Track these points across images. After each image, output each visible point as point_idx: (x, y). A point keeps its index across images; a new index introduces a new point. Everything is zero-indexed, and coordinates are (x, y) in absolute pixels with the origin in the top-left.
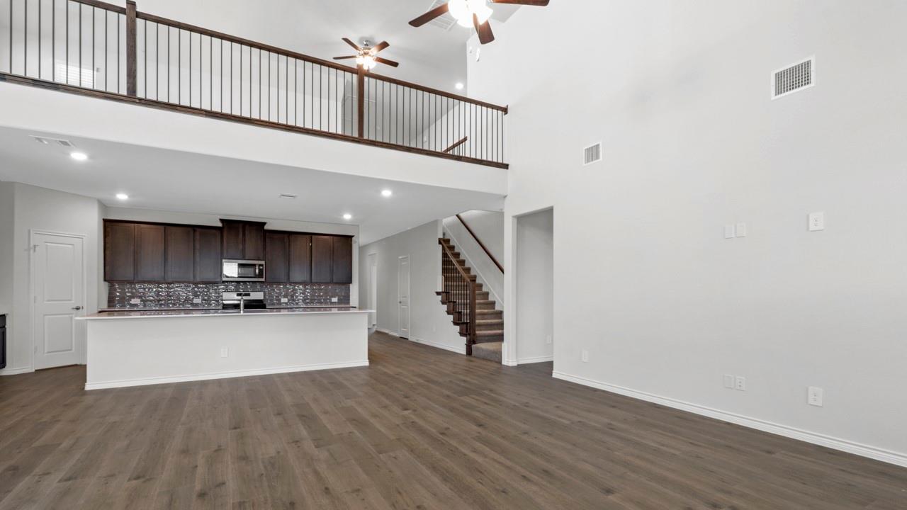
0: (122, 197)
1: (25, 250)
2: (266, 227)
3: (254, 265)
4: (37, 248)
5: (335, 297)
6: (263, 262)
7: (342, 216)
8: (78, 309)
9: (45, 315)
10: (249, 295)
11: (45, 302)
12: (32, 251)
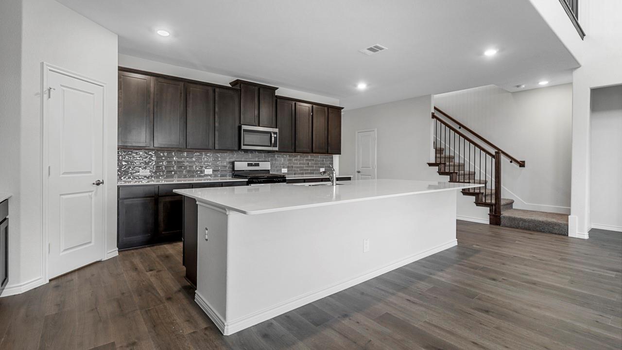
0: (163, 34)
1: (37, 94)
2: (277, 93)
3: (270, 133)
4: (52, 91)
5: (323, 167)
6: (277, 130)
7: (355, 86)
8: (98, 184)
9: (61, 195)
10: (258, 165)
11: (61, 176)
12: (46, 96)
